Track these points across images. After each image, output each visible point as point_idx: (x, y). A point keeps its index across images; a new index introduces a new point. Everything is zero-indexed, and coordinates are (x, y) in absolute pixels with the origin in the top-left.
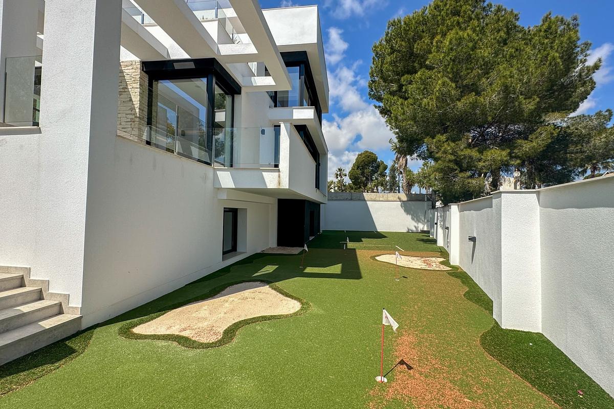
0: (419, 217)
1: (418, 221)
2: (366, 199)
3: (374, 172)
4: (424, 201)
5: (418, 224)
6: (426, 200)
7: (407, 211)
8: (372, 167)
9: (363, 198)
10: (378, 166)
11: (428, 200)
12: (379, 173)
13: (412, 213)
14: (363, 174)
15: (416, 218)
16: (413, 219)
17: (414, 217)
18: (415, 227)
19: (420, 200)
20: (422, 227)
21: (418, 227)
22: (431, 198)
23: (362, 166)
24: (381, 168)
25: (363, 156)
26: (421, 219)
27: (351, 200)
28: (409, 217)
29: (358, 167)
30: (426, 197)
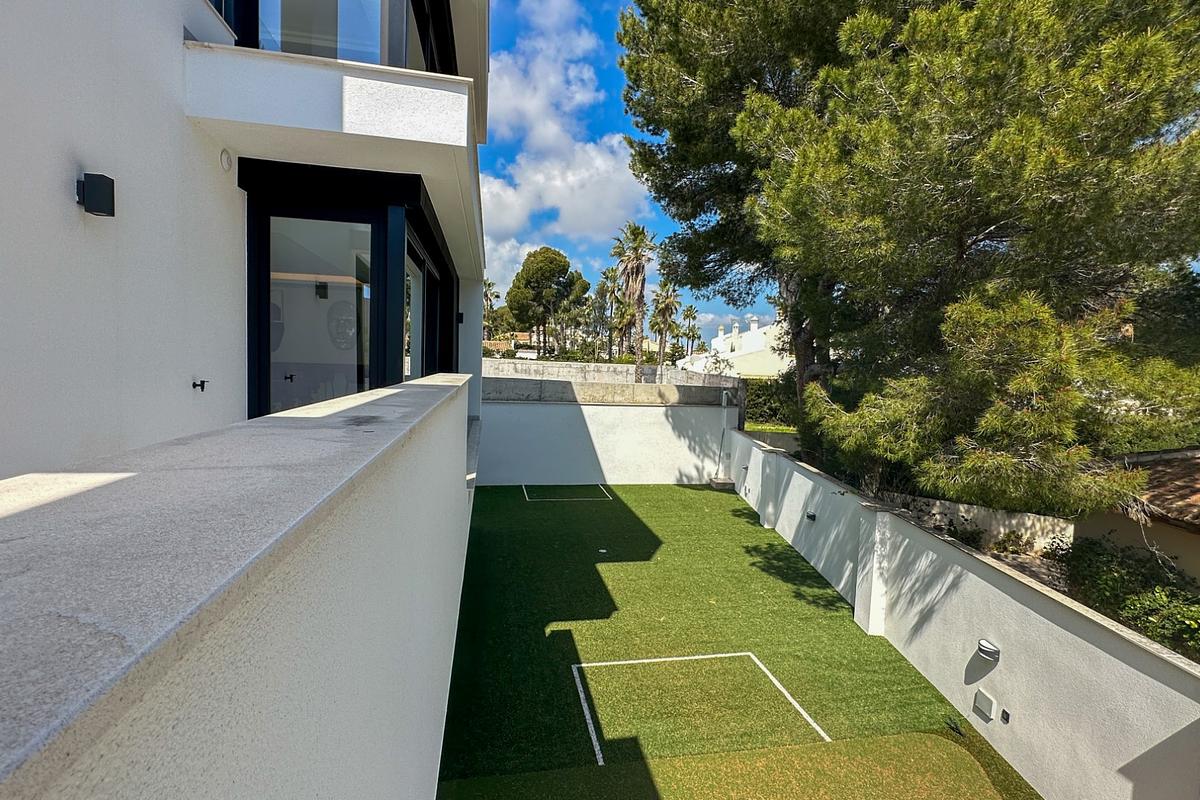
0: (706, 444)
1: (704, 453)
2: (579, 398)
3: (561, 296)
4: (720, 405)
5: (702, 461)
6: (724, 403)
7: (680, 429)
8: (558, 283)
9: (571, 398)
10: (570, 284)
11: (730, 403)
12: (571, 298)
13: (690, 433)
14: (538, 298)
15: (699, 446)
16: (691, 449)
17: (695, 442)
18: (697, 469)
19: (710, 404)
20: (713, 470)
21: (703, 468)
22: (735, 397)
23: (537, 282)
24: (577, 287)
25: (540, 258)
26: (710, 449)
27: (540, 399)
28: (684, 443)
29: (528, 283)
30: (724, 398)
